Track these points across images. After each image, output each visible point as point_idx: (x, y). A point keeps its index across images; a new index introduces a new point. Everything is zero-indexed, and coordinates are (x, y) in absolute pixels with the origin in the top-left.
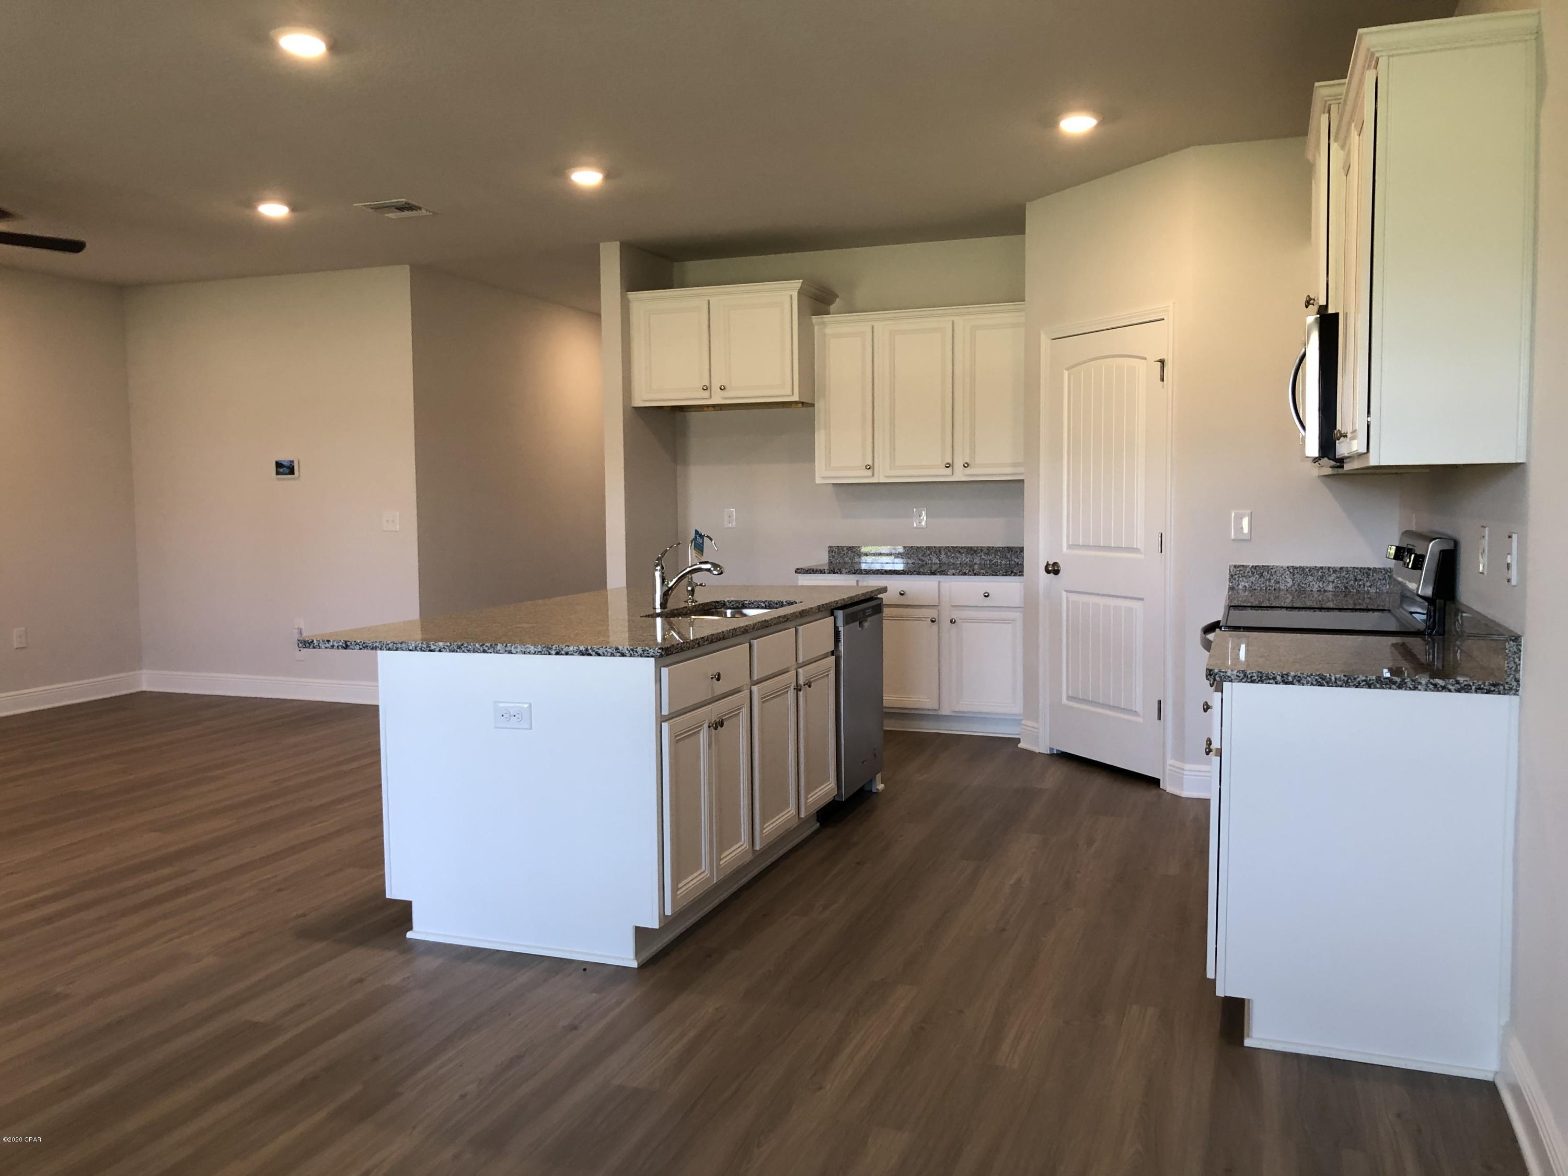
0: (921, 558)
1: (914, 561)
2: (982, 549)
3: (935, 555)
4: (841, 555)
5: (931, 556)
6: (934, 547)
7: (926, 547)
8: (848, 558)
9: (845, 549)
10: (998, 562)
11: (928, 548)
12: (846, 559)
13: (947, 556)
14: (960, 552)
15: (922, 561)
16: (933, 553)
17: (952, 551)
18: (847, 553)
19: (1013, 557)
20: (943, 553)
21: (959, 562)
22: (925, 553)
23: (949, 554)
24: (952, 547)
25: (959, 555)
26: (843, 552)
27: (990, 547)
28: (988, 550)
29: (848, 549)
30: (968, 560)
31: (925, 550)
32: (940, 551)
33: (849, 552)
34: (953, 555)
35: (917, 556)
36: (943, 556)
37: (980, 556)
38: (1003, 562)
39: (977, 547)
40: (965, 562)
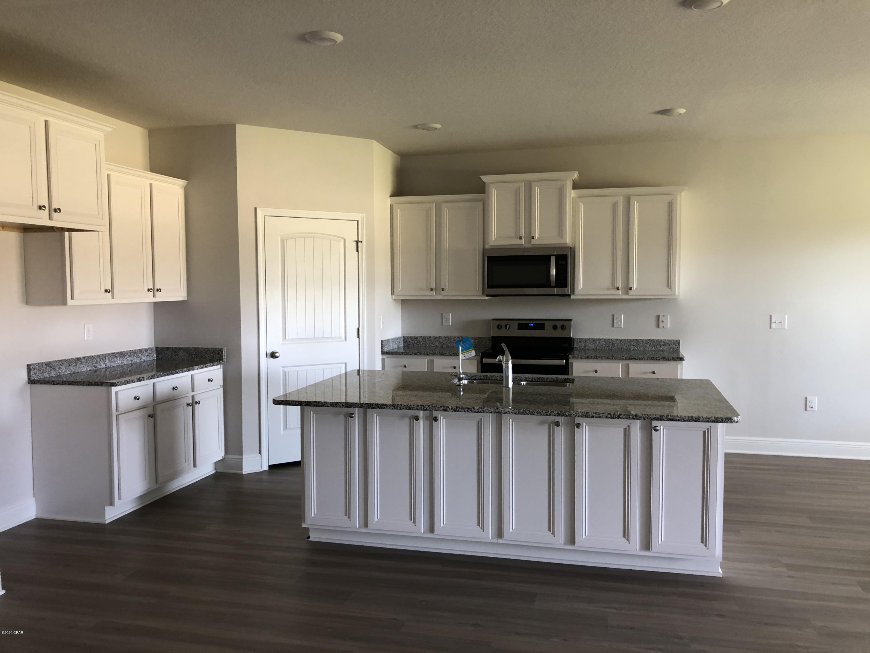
0: (95, 365)
1: (90, 368)
2: (126, 353)
3: (103, 361)
4: (41, 371)
5: (101, 362)
6: (102, 355)
7: (98, 355)
8: (46, 373)
9: (44, 365)
10: (135, 361)
11: (99, 356)
12: (45, 374)
13: (110, 361)
14: (116, 357)
15: (95, 368)
16: (101, 360)
17: (112, 356)
18: (46, 368)
19: (142, 356)
20: (107, 359)
21: (116, 365)
22: (97, 361)
23: (110, 359)
24: (112, 353)
25: (115, 359)
26: (42, 368)
27: (131, 351)
28: (130, 353)
29: (46, 365)
30: (120, 362)
31: (97, 358)
32: (105, 358)
33: (47, 367)
34: (112, 360)
35: (92, 364)
36: (107, 361)
37: (127, 358)
38: (138, 361)
39: (125, 352)
40: (119, 364)
